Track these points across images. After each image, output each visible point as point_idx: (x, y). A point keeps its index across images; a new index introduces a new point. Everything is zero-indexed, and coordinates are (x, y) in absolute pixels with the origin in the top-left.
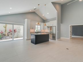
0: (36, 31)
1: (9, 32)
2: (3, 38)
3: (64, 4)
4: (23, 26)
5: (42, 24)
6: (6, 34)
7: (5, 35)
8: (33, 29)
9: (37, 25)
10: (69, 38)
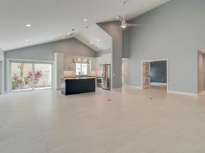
0: (77, 74)
1: (28, 77)
2: (17, 86)
3: (133, 19)
4: (50, 65)
5: (91, 60)
6: (23, 80)
7: (21, 82)
8: (70, 69)
9: (81, 62)
10: (141, 88)
